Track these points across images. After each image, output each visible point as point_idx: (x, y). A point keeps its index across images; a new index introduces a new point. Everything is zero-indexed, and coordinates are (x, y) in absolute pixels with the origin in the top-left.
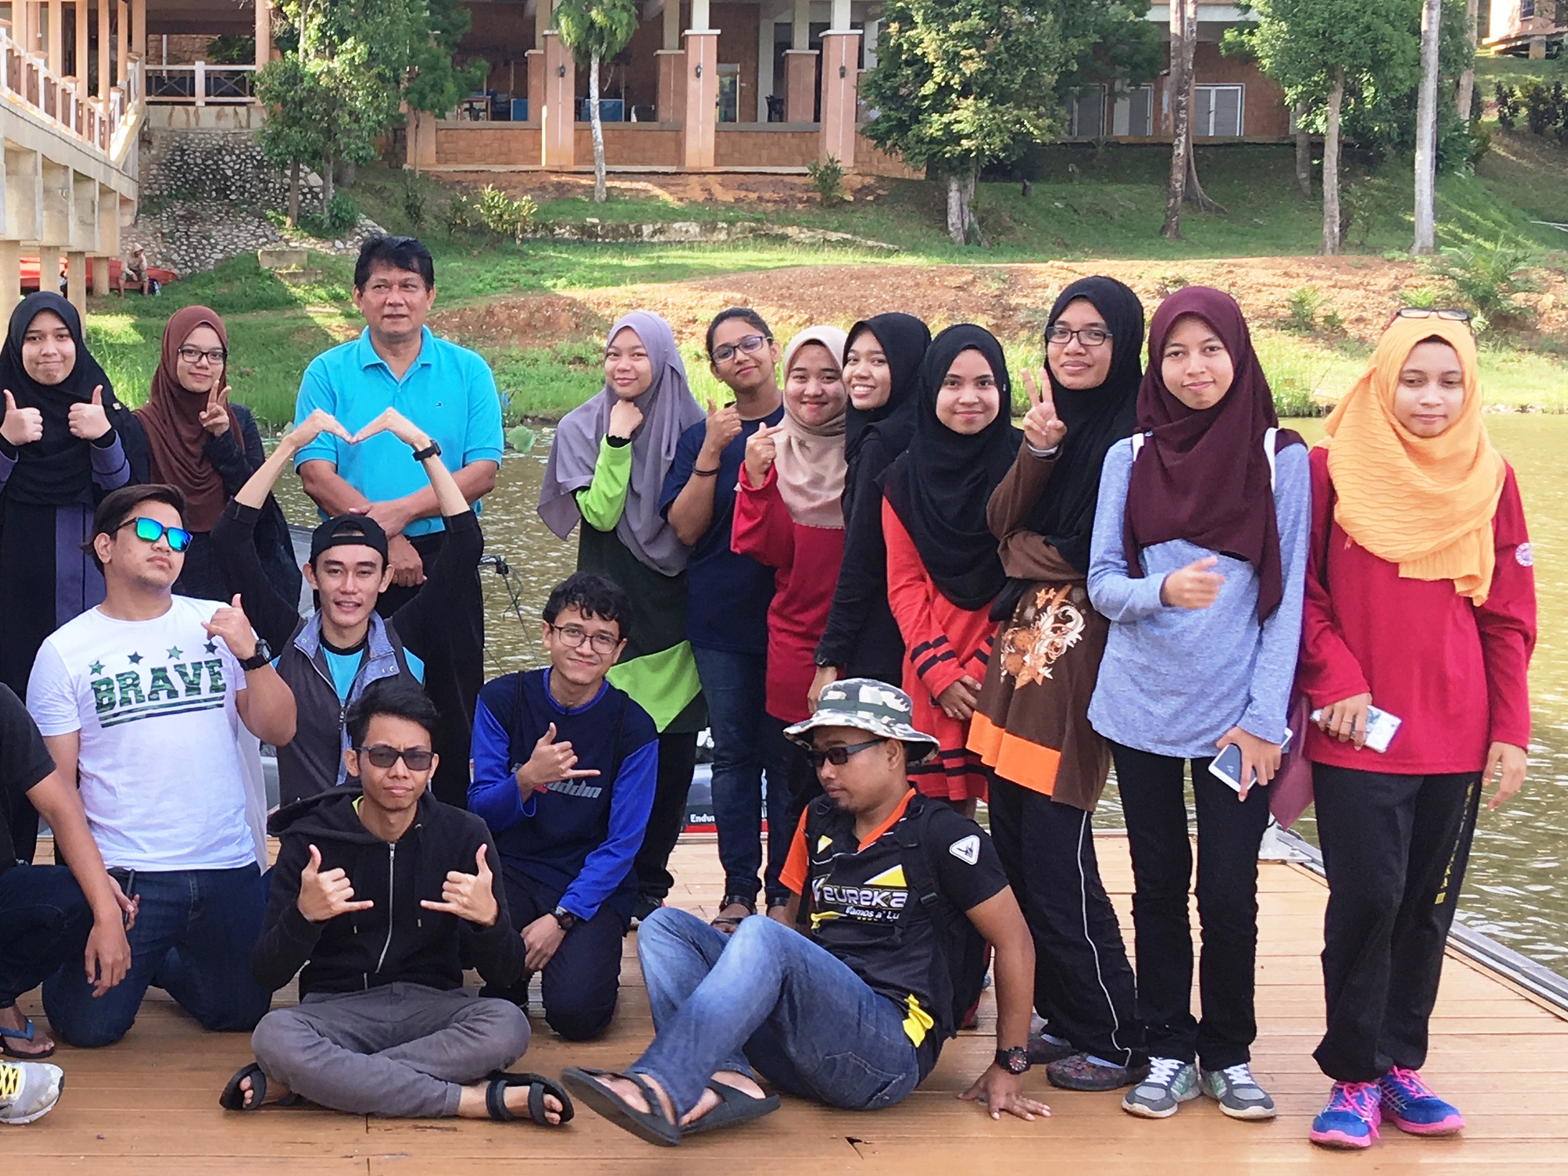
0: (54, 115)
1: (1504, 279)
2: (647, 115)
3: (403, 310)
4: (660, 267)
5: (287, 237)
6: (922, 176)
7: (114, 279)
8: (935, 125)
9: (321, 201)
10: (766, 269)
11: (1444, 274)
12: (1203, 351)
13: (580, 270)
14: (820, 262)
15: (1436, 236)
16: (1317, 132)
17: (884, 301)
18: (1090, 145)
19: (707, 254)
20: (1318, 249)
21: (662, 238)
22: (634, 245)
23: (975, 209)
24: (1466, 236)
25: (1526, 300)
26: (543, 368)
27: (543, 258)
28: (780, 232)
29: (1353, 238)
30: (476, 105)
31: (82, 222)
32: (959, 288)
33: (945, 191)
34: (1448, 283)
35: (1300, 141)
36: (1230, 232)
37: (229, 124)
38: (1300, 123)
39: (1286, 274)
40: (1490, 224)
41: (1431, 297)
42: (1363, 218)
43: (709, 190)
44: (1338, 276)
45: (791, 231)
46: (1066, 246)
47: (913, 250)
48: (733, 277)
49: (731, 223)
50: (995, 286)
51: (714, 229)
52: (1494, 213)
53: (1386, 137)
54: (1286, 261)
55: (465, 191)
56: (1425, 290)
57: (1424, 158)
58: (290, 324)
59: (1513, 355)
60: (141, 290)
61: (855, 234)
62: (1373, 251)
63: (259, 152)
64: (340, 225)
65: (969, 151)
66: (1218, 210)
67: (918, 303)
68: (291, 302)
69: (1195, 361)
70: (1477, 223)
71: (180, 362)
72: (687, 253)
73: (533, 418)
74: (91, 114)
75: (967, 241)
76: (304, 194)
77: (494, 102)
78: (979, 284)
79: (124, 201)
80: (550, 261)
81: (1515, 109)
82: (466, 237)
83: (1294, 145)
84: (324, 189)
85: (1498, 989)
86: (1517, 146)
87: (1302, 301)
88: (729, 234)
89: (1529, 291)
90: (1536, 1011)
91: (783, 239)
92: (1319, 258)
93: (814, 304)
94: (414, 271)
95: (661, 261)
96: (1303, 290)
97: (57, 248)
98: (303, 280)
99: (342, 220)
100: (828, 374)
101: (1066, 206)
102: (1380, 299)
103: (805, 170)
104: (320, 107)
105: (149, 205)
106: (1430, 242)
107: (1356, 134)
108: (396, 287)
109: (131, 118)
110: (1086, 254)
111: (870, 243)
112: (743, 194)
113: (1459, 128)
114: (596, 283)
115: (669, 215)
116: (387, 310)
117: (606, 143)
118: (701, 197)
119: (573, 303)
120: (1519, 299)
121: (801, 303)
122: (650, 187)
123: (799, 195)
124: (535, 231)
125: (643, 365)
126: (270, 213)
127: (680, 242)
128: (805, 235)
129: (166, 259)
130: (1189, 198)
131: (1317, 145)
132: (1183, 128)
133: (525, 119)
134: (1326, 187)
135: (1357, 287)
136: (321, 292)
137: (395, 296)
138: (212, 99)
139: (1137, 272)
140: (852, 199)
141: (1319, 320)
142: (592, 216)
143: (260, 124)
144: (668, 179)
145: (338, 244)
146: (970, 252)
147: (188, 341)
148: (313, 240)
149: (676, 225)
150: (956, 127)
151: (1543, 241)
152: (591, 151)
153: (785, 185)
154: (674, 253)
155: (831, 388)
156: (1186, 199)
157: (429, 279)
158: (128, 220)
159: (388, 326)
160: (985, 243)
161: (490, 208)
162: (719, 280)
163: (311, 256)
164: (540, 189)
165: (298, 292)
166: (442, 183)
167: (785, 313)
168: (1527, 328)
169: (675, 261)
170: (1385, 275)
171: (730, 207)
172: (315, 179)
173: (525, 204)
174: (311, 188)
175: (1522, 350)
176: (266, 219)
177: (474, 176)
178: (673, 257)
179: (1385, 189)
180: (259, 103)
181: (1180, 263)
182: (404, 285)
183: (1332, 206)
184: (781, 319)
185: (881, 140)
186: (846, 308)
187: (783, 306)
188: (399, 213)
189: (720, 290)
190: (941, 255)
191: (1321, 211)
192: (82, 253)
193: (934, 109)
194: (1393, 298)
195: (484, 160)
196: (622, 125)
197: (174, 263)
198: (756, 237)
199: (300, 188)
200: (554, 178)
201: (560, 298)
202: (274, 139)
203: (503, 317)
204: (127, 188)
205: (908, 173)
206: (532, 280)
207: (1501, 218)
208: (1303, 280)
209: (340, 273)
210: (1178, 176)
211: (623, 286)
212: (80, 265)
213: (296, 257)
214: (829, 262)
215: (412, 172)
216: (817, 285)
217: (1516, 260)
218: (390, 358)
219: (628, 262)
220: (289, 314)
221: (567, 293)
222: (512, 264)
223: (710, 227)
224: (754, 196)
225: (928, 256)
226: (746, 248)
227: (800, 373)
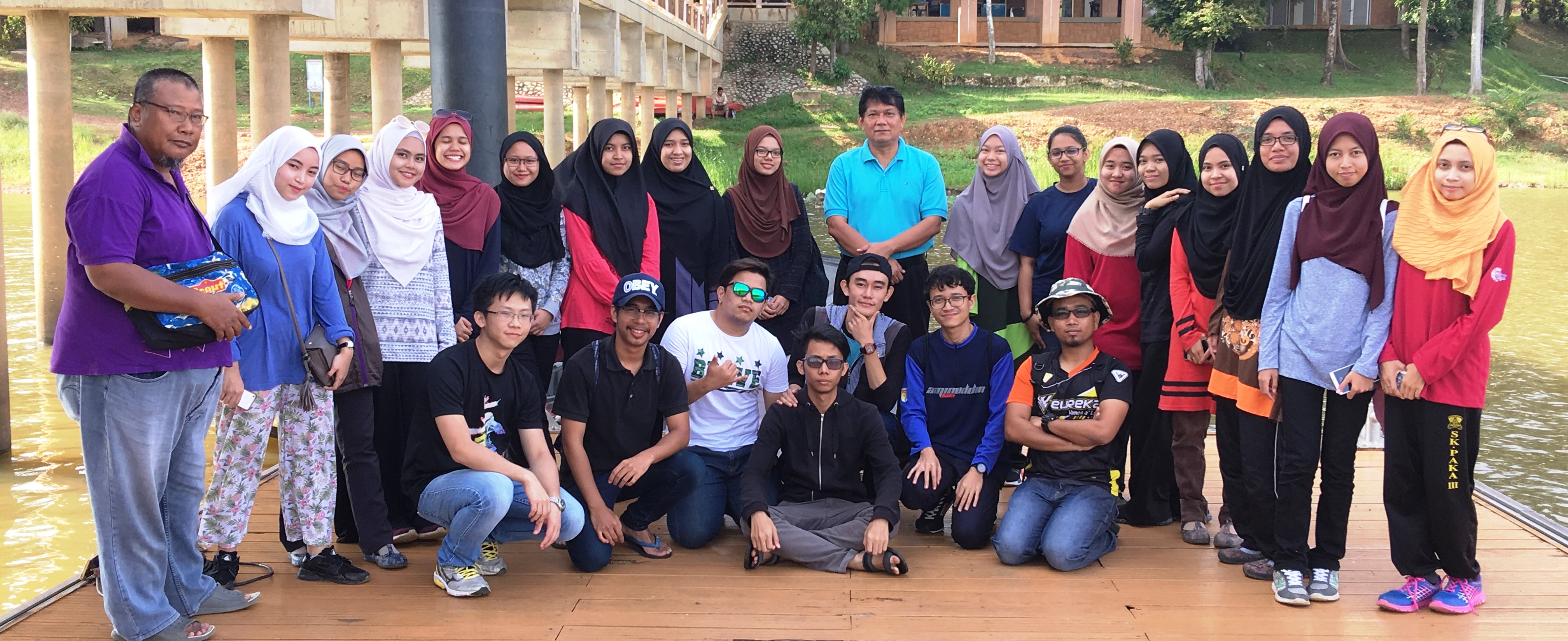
0: (674, 13)
1: (1523, 109)
2: (1020, 12)
3: (887, 128)
4: (1026, 102)
5: (809, 84)
6: (1181, 49)
7: (708, 109)
8: (1188, 19)
9: (829, 64)
10: (1088, 103)
11: (1488, 107)
12: (1351, 154)
13: (980, 104)
14: (1120, 99)
15: (1483, 83)
16: (1413, 21)
17: (1158, 122)
18: (1278, 30)
19: (1054, 95)
20: (1414, 92)
21: (1028, 85)
22: (1012, 89)
23: (1211, 68)
24: (1501, 84)
25: (1536, 122)
26: (958, 160)
27: (958, 97)
28: (1097, 81)
29: (1434, 85)
30: (920, 7)
31: (690, 76)
32: (1202, 114)
33: (1194, 58)
34: (1490, 111)
35: (1404, 28)
36: (1362, 81)
37: (776, 18)
38: (1404, 17)
39: (1394, 106)
40: (1515, 77)
41: (1479, 119)
42: (1440, 73)
43: (1055, 57)
44: (1425, 107)
45: (1103, 81)
46: (1265, 90)
47: (1175, 92)
48: (1069, 108)
49: (1068, 76)
50: (1223, 113)
51: (1058, 80)
52: (1518, 70)
53: (1453, 26)
54: (1395, 99)
55: (913, 57)
56: (1476, 116)
57: (1476, 38)
58: (810, 135)
59: (1527, 153)
60: (724, 116)
61: (1141, 82)
62: (1446, 92)
63: (793, 35)
64: (840, 78)
65: (1207, 34)
66: (1355, 69)
67: (1177, 123)
68: (812, 122)
69: (1346, 160)
70: (1508, 76)
71: (756, 156)
72: (1042, 94)
74: (696, 13)
75: (1207, 88)
76: (819, 60)
77: (930, 6)
78: (1214, 112)
79: (715, 64)
80: (962, 99)
81: (1531, 9)
82: (914, 84)
83: (1401, 30)
84: (831, 57)
85: (1507, 523)
86: (1532, 30)
87: (1403, 122)
88: (1067, 83)
89: (1539, 116)
90: (1528, 536)
91: (1098, 86)
92: (1414, 97)
93: (1117, 124)
94: (892, 105)
95: (1028, 99)
96: (1404, 116)
97: (675, 91)
98: (818, 110)
99: (841, 74)
100: (1127, 165)
101: (1266, 66)
103: (1111, 45)
104: (829, 8)
105: (729, 66)
106: (1480, 87)
107: (1436, 24)
108: (882, 114)
109: (719, 15)
110: (1277, 94)
111: (1150, 88)
112: (1075, 59)
113: (1498, 19)
114: (989, 111)
115: (1035, 71)
116: (877, 128)
117: (996, 29)
118: (1051, 61)
119: (976, 123)
120: (1531, 121)
121: (1109, 123)
122: (1021, 55)
123: (1108, 60)
124: (953, 81)
125: (1003, 157)
126: (799, 70)
127: (1038, 87)
128: (1111, 83)
129: (739, 97)
130: (1338, 61)
131: (1413, 30)
132: (1334, 20)
133: (949, 15)
134: (1418, 55)
135: (1436, 113)
136: (830, 117)
137: (882, 120)
138: (766, 4)
139: (1307, 105)
140: (1139, 62)
141: (1413, 133)
142: (987, 72)
143: (793, 19)
144: (1032, 50)
145: (839, 88)
146: (1208, 93)
147: (760, 145)
148: (824, 86)
149: (1036, 78)
150: (1201, 19)
151: (1546, 87)
152: (987, 34)
153: (1100, 53)
154: (1035, 94)
155: (1128, 173)
156: (1336, 62)
157: (902, 110)
158: (717, 75)
159: (878, 137)
160: (1217, 88)
161: (927, 68)
162: (1061, 110)
163: (823, 96)
164: (956, 56)
165: (815, 116)
166: (900, 53)
167: (1100, 129)
168: (1537, 138)
169: (1035, 99)
170: (1453, 106)
171: (1067, 67)
172: (825, 51)
173: (948, 65)
174: (823, 56)
175: (1533, 151)
176: (797, 73)
177: (919, 49)
178: (1034, 96)
179: (1454, 56)
180: (793, 6)
181: (1332, 99)
182: (887, 113)
183: (1422, 66)
184: (1097, 132)
185: (1157, 28)
186: (1135, 126)
187: (1098, 125)
188: (875, 71)
189: (1061, 115)
190: (1192, 94)
191: (1416, 69)
192: (690, 94)
193: (1188, 9)
194: (1457, 120)
195: (924, 40)
196: (1005, 18)
197: (743, 99)
198: (1084, 84)
199: (817, 56)
200: (965, 50)
201: (968, 120)
202: (802, 27)
203: (935, 131)
204: (716, 55)
205: (1172, 47)
206: (952, 110)
207: (1522, 73)
208: (1405, 110)
209: (840, 105)
210: (1332, 48)
211: (1005, 113)
212: (689, 101)
213: (814, 96)
214: (1125, 99)
215: (882, 47)
216: (1119, 112)
217: (1531, 99)
218: (879, 156)
219: (1008, 99)
220: (810, 129)
221: (972, 117)
222: (940, 100)
223: (1056, 79)
224: (1082, 60)
225: (1184, 95)
226: (1077, 91)
227: (1110, 164)
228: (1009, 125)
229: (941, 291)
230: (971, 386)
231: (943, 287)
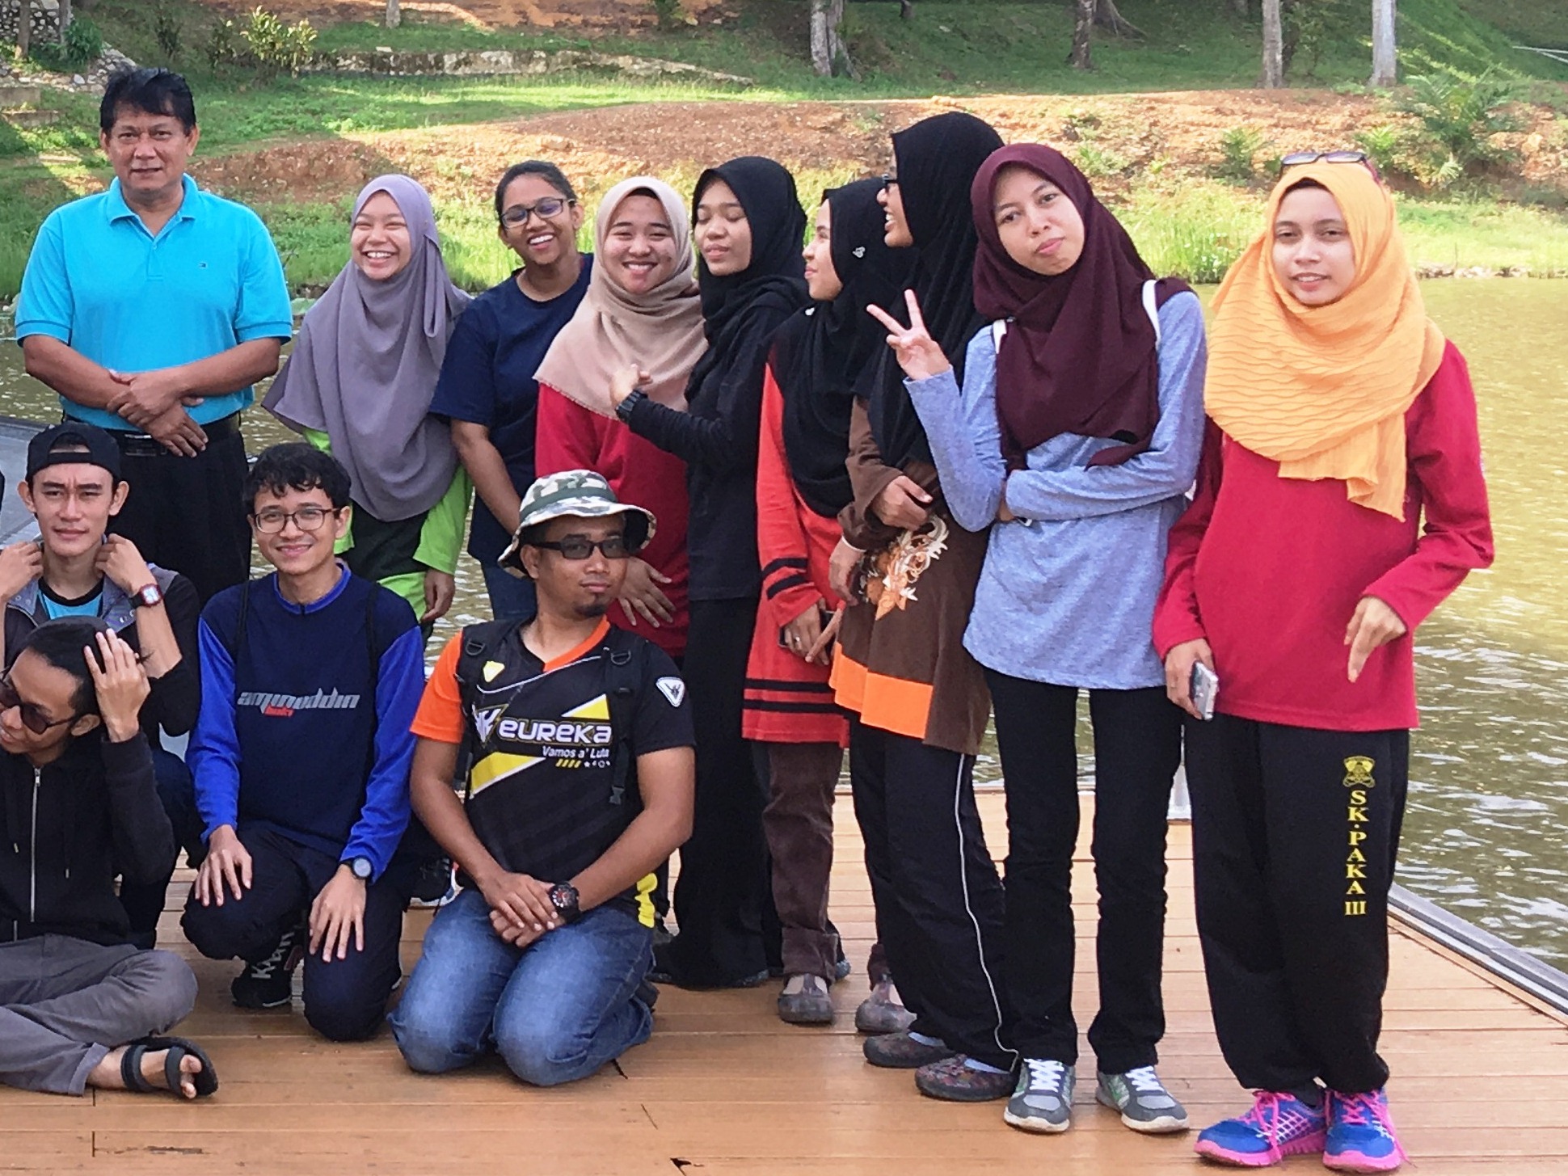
1: (1481, 116)
3: (156, 163)
4: (464, 105)
5: (16, 70)
9: (57, 28)
10: (592, 107)
11: (1409, 111)
13: (370, 110)
14: (658, 99)
15: (1398, 63)
17: (735, 145)
19: (522, 90)
20: (1256, 81)
21: (468, 70)
22: (434, 78)
23: (843, 35)
24: (1435, 64)
25: (1508, 142)
26: (325, 226)
27: (322, 95)
28: (609, 62)
29: (1299, 67)
32: (825, 129)
33: (808, 13)
34: (1414, 121)
36: (1151, 60)
39: (1218, 111)
40: (1463, 50)
41: (1394, 136)
42: (1311, 44)
43: (523, 13)
44: (1280, 113)
45: (622, 61)
46: (954, 78)
47: (769, 84)
48: (553, 117)
49: (550, 52)
50: (868, 126)
51: (530, 59)
52: (1469, 37)
54: (1219, 96)
55: (230, 14)
56: (1385, 130)
58: (20, 176)
59: (1492, 207)
61: (699, 64)
62: (1322, 82)
64: (80, 57)
66: (1138, 35)
67: (775, 148)
68: (23, 149)
69: (1035, 218)
70: (1449, 48)
72: (496, 88)
73: (312, 288)
75: (834, 74)
76: (37, 20)
78: (850, 125)
80: (332, 99)
82: (231, 70)
84: (61, 14)
87: (1238, 143)
88: (548, 65)
89: (1512, 130)
91: (613, 70)
92: (1258, 92)
93: (651, 149)
94: (167, 114)
95: (469, 98)
96: (1239, 131)
98: (34, 123)
99: (82, 50)
100: (658, 230)
101: (954, 30)
102: (1332, 140)
106: (1392, 72)
110: (978, 88)
111: (718, 75)
112: (565, 17)
114: (389, 125)
115: (475, 43)
116: (136, 164)
118: (513, 20)
119: (360, 148)
120: (1498, 140)
121: (636, 147)
122: (453, 8)
123: (632, 18)
124: (314, 63)
127: (490, 75)
128: (639, 66)
130: (1101, 20)
135: (1303, 126)
136: (59, 137)
137: (145, 146)
139: (1039, 109)
140: (695, 22)
141: (1258, 166)
142: (383, 44)
145: (79, 79)
146: (838, 85)
148: (47, 75)
149: (485, 55)
151: (1528, 71)
154: (481, 89)
155: (661, 246)
156: (1098, 21)
159: (138, 183)
160: (856, 75)
161: (260, 35)
162: (536, 120)
163: (46, 93)
164: (320, 12)
165: (29, 137)
167: (617, 159)
168: (1511, 175)
169: (484, 98)
170: (1338, 111)
171: (548, 33)
172: (49, 2)
173: (302, 29)
174: (45, 12)
175: (1503, 201)
178: (481, 93)
179: (1336, 8)
181: (1091, 98)
182: (155, 133)
183: (1274, 29)
184: (611, 166)
186: (688, 153)
187: (613, 152)
188: (151, 42)
189: (537, 133)
190: (804, 89)
191: (1260, 34)
194: (1347, 139)
198: (582, 68)
199: (32, 12)
201: (345, 142)
203: (276, 165)
206: (312, 122)
207: (1477, 42)
208: (1239, 118)
209: (80, 114)
211: (420, 129)
213: (27, 94)
214: (668, 99)
216: (655, 126)
217: (1496, 94)
218: (144, 212)
219: (427, 100)
220: (18, 164)
221: (353, 136)
222: (287, 101)
223: (524, 57)
224: (577, 20)
225: (789, 90)
226: (568, 81)
227: (623, 229)
228: (429, 152)
229: (277, 496)
230: (327, 692)
231: (282, 489)
